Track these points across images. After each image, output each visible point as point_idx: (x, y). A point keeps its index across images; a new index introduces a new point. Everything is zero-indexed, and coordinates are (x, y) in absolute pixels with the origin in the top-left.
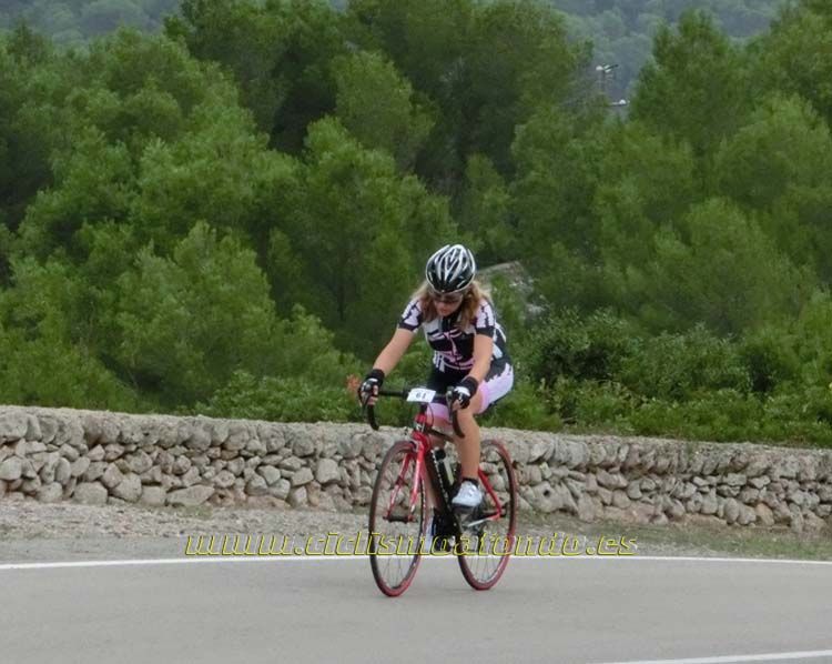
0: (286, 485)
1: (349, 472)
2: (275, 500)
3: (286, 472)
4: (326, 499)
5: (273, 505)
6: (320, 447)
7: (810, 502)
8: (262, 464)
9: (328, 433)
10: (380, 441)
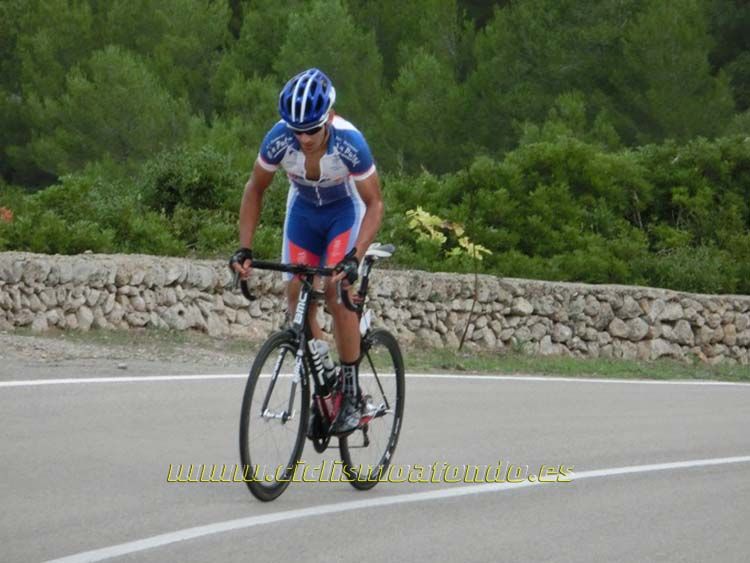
1: (11, 295)
7: (403, 318)
10: (38, 268)
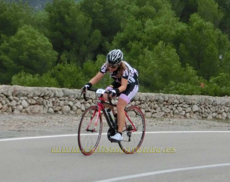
0: (184, 112)
1: (201, 109)
2: (181, 116)
4: (195, 116)
5: (180, 117)
6: (193, 102)
8: (178, 106)
9: (195, 98)
10: (210, 100)
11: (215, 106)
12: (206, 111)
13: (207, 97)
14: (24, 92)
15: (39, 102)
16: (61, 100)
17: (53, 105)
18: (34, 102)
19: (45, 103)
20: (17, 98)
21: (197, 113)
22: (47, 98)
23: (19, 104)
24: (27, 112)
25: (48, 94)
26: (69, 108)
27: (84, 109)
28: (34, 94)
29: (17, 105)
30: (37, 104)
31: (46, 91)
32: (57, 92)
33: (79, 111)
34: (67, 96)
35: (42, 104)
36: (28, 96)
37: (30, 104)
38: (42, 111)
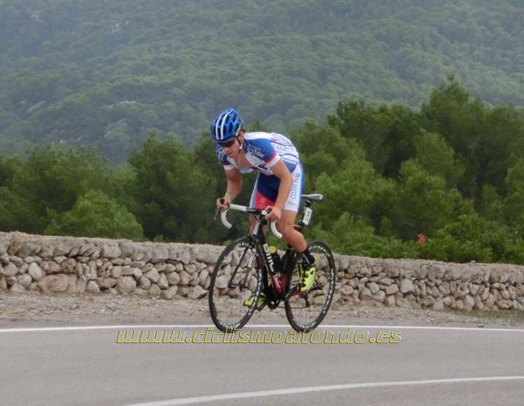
0: (383, 294)
1: (420, 287)
2: (376, 303)
3: (383, 287)
4: (406, 303)
5: (375, 305)
6: (402, 272)
8: (369, 282)
9: (407, 265)
10: (438, 270)
11: (448, 281)
12: (431, 292)
13: (432, 262)
14: (33, 246)
15: (67, 268)
16: (114, 265)
17: (99, 276)
18: (56, 268)
19: (81, 270)
20: (19, 259)
21: (412, 297)
22: (85, 259)
23: (22, 271)
24: (40, 289)
25: (87, 252)
26: (134, 283)
27: (166, 285)
28: (56, 250)
29: (18, 274)
30: (62, 272)
31: (83, 244)
32: (106, 247)
33: (155, 289)
34: (129, 256)
35: (73, 273)
36: (42, 255)
37: (48, 273)
38: (74, 288)
